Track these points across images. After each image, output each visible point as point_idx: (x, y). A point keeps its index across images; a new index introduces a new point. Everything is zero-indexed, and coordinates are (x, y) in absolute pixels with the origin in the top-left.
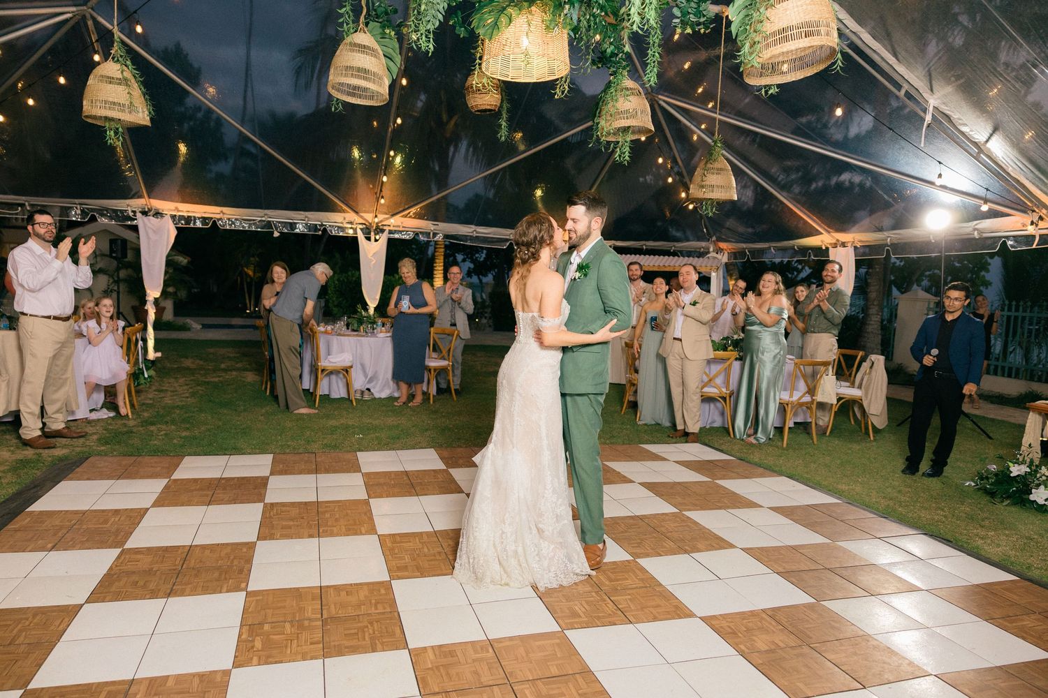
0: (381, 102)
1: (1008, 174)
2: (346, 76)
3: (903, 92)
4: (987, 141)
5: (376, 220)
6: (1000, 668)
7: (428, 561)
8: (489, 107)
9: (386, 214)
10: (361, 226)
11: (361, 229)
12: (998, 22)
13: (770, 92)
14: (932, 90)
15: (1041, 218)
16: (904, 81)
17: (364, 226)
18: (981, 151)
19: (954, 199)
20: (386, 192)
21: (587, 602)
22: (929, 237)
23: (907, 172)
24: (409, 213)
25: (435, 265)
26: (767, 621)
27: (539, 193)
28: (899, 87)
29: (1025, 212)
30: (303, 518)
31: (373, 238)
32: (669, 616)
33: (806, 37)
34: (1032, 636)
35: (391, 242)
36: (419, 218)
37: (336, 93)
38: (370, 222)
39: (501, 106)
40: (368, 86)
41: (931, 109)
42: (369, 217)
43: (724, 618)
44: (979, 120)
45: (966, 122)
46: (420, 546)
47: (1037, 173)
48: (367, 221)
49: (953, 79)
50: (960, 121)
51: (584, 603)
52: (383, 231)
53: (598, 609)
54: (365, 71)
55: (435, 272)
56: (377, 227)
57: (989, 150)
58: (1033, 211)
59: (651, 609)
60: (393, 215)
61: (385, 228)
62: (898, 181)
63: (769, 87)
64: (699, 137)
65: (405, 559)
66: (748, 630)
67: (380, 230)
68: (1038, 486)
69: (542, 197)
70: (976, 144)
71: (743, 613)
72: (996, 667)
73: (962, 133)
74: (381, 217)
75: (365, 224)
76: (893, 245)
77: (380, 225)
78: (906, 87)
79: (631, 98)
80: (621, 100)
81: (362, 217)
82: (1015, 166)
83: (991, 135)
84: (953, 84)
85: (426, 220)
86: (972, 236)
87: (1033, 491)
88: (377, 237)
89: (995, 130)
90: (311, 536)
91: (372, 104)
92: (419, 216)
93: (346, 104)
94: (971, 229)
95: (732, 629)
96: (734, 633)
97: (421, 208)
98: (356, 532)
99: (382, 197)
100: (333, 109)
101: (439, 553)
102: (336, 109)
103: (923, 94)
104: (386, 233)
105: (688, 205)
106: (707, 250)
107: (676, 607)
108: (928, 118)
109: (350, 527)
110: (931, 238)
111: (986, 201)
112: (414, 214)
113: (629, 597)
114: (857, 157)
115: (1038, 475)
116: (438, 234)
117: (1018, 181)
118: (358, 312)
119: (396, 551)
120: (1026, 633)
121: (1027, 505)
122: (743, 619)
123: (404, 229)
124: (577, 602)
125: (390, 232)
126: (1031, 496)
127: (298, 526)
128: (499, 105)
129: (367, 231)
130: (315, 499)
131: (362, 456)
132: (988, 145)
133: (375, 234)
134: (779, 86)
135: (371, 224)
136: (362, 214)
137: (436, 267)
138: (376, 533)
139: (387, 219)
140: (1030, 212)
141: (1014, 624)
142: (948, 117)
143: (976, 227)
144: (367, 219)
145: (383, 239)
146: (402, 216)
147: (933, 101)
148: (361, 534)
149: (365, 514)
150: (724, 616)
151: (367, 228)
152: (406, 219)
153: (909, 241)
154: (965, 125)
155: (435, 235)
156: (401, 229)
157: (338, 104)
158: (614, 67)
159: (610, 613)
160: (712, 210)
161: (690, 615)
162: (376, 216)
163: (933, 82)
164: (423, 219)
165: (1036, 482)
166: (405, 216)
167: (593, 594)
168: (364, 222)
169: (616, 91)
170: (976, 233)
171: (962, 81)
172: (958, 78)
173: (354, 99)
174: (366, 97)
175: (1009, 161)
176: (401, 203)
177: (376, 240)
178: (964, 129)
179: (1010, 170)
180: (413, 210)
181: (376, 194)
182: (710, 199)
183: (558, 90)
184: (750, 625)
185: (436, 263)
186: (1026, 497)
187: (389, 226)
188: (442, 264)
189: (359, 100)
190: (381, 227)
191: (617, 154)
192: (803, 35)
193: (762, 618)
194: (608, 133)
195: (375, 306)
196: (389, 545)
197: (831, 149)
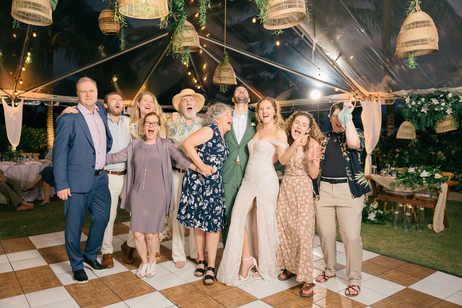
0: (46, 24)
1: (344, 75)
2: (26, 7)
3: (302, 36)
4: (337, 60)
5: (16, 94)
6: (390, 297)
7: (102, 296)
8: (113, 31)
9: (22, 90)
10: (5, 98)
11: (5, 99)
12: (344, 7)
13: (279, 33)
14: (315, 36)
15: (357, 94)
16: (303, 31)
17: (7, 97)
18: (334, 64)
19: (322, 85)
20: (22, 77)
21: (202, 303)
22: (311, 103)
23: (303, 73)
24: (37, 90)
25: (48, 120)
26: (291, 295)
27: (115, 79)
28: (301, 34)
29: (350, 91)
30: (8, 283)
31: (13, 104)
32: (245, 302)
33: (289, 8)
34: (396, 280)
35: (25, 107)
36: (44, 93)
37: (16, 16)
38: (11, 95)
39: (120, 31)
40: (41, 14)
41: (314, 44)
42: (10, 92)
43: (271, 297)
44: (334, 50)
45: (328, 51)
46: (94, 288)
47: (356, 74)
48: (9, 95)
49: (324, 31)
50: (326, 51)
51: (200, 303)
52: (20, 100)
53: (209, 305)
54: (39, 6)
55: (48, 124)
56: (16, 98)
57: (337, 64)
58: (354, 91)
59: (236, 300)
60: (27, 91)
61: (21, 98)
62: (298, 76)
63: (278, 30)
64: (203, 51)
65: (87, 298)
66: (285, 301)
67: (18, 100)
68: (370, 212)
69: (117, 82)
70: (332, 61)
71: (279, 293)
72: (389, 297)
73: (327, 56)
74: (19, 92)
75: (7, 96)
76: (295, 106)
77: (18, 97)
78: (304, 34)
79: (190, 31)
80: (185, 32)
81: (5, 92)
82: (347, 71)
83: (339, 57)
84: (324, 33)
85: (49, 94)
86: (328, 102)
87: (369, 215)
88: (16, 104)
89: (340, 55)
90: (18, 294)
91: (39, 25)
92: (43, 91)
93: (22, 24)
94: (328, 99)
95: (277, 302)
96: (279, 304)
97: (45, 87)
98: (49, 287)
99: (21, 80)
100: (14, 27)
101: (107, 290)
102: (16, 26)
103: (311, 37)
104: (22, 101)
105: (197, 87)
106: (206, 110)
107: (247, 296)
108: (314, 49)
109: (44, 284)
110: (312, 103)
111: (337, 87)
112: (40, 90)
113: (222, 296)
114: (280, 65)
115: (370, 208)
116: (56, 102)
117: (348, 78)
118: (9, 150)
119: (80, 294)
120: (392, 279)
121: (367, 221)
122: (280, 296)
123: (34, 99)
124: (197, 304)
125: (25, 101)
126: (368, 217)
127: (6, 289)
128: (119, 30)
129: (9, 100)
130: (12, 270)
131: (33, 239)
132: (337, 62)
133: (15, 102)
134: (283, 30)
135: (12, 96)
136: (5, 90)
137: (48, 121)
138: (62, 285)
139: (23, 93)
140: (352, 92)
141: (387, 276)
142: (321, 48)
143: (331, 98)
144: (8, 93)
145: (20, 105)
146: (33, 92)
147: (315, 41)
148: (53, 287)
149: (50, 274)
150: (271, 296)
151: (9, 99)
152: (35, 93)
153: (302, 104)
154: (328, 52)
155: (54, 103)
156: (32, 99)
157: (17, 24)
158: (179, 14)
159: (216, 306)
160: (225, 90)
161: (256, 299)
162: (16, 91)
163: (316, 32)
164: (47, 93)
165: (369, 211)
166: (35, 92)
167: (203, 297)
168: (6, 95)
169: (181, 27)
170: (330, 101)
171: (327, 32)
172: (326, 31)
173: (27, 21)
174: (35, 21)
175: (345, 69)
176: (32, 84)
177: (15, 106)
178: (327, 54)
179: (345, 73)
180: (40, 88)
181: (15, 78)
182: (223, 84)
183: (161, 24)
184: (284, 298)
185: (48, 119)
186: (366, 218)
187: (24, 97)
188: (52, 120)
189: (31, 22)
190: (19, 98)
191: (183, 60)
192: (288, 7)
193: (288, 294)
194: (179, 49)
195: (17, 146)
196: (74, 290)
197: (270, 61)
